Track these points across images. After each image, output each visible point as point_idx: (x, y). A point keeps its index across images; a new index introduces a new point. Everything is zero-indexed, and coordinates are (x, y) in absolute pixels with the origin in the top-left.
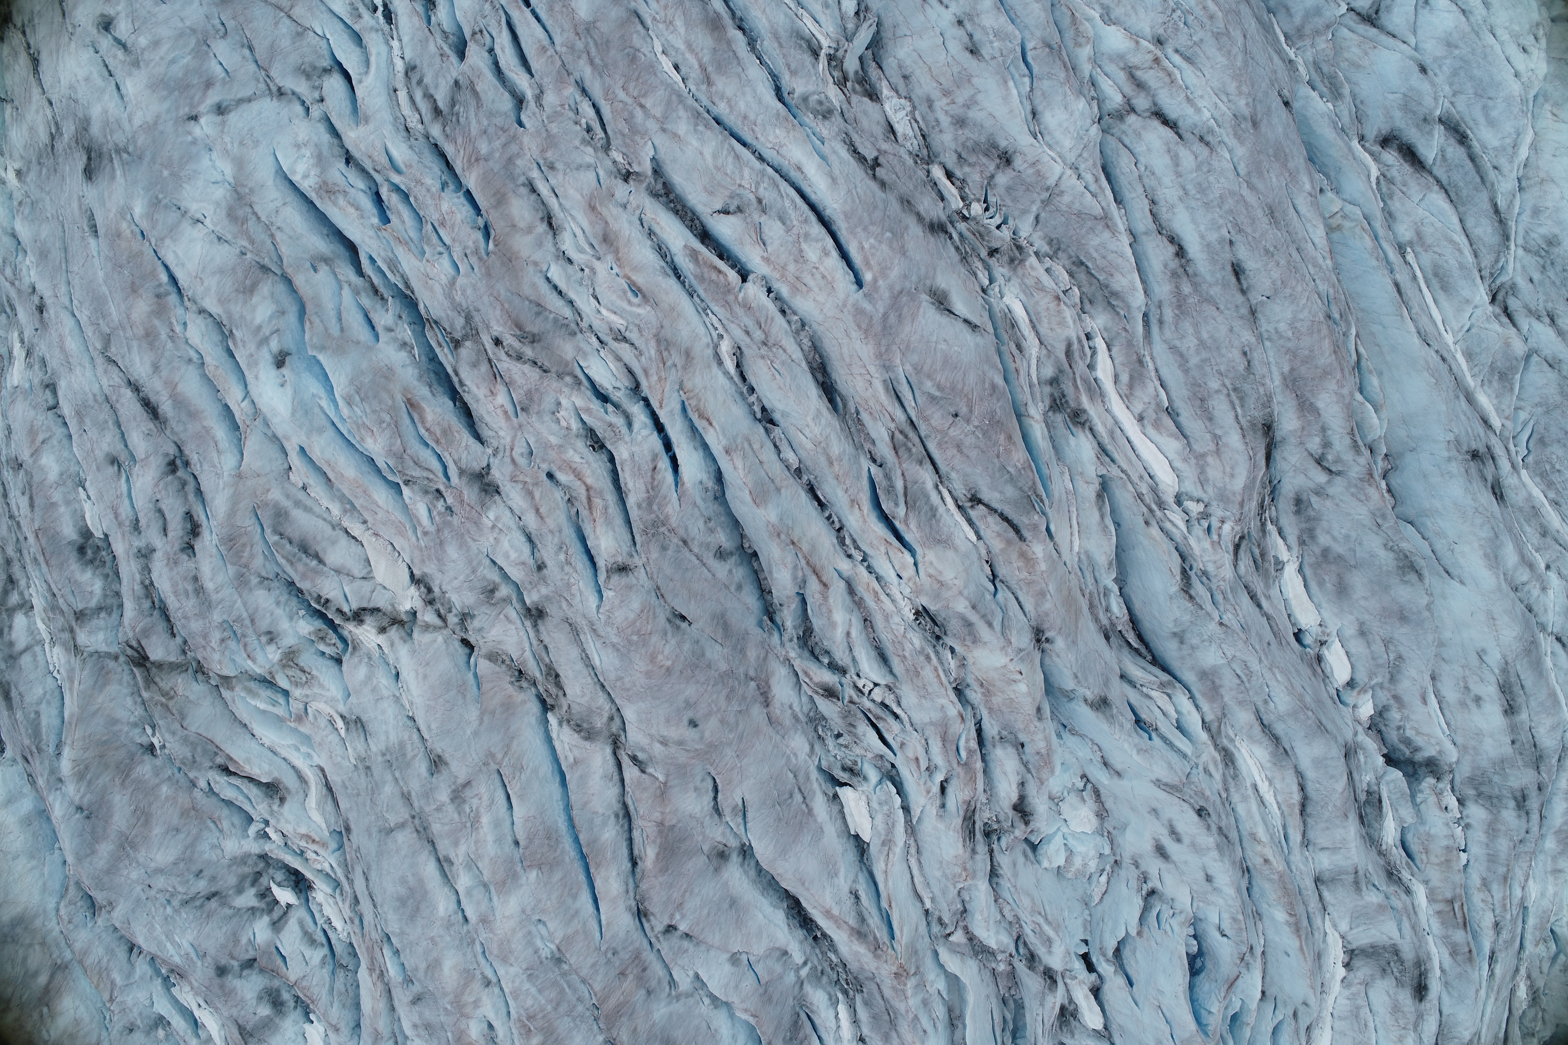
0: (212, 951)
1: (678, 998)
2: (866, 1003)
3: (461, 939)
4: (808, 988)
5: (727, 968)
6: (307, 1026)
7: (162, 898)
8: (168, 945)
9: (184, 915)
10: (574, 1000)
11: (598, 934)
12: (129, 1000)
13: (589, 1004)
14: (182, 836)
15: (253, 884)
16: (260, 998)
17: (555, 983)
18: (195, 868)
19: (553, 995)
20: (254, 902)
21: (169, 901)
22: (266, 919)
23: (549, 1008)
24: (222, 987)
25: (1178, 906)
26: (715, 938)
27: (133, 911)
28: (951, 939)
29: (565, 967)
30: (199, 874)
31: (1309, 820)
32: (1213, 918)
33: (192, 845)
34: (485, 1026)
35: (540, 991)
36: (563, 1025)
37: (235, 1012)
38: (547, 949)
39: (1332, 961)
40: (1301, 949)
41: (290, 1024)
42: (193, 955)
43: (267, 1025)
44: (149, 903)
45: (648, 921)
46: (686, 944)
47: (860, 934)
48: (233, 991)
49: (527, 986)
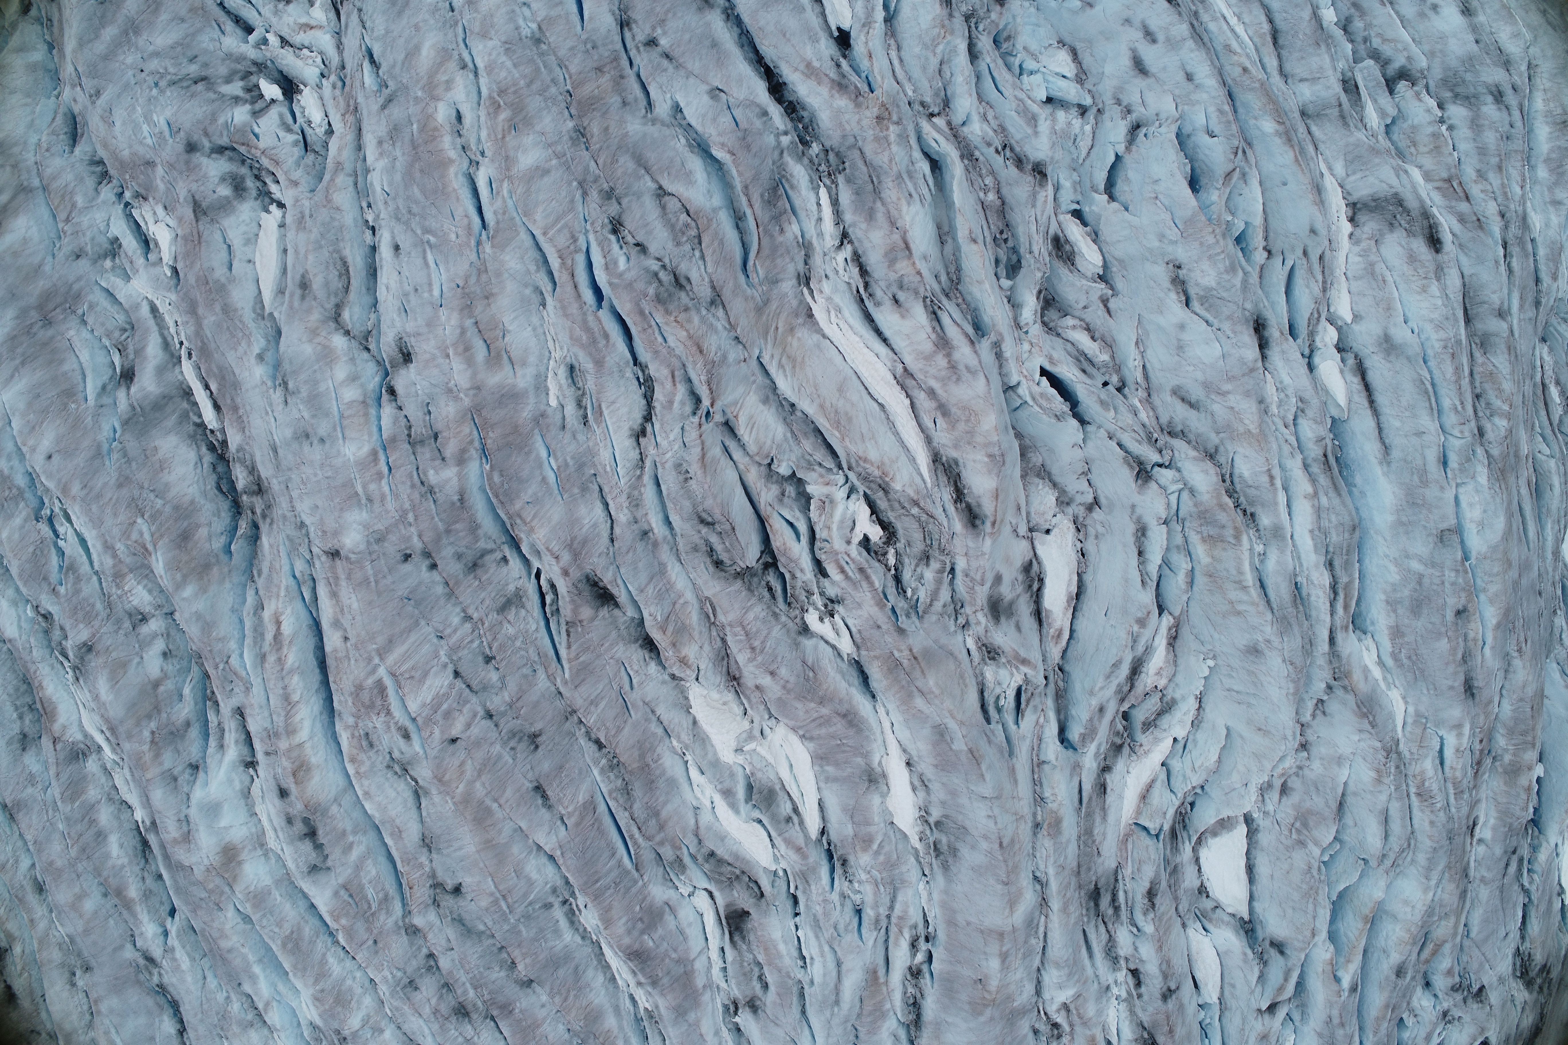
0: (187, 126)
1: (654, 121)
2: (848, 181)
3: (445, 23)
4: (788, 160)
5: (706, 98)
6: (264, 215)
7: (150, 80)
8: (145, 128)
9: (168, 93)
10: (548, 79)
11: (579, 28)
12: (85, 220)
13: (563, 89)
14: (185, 25)
15: (242, 79)
16: (223, 179)
17: (532, 61)
18: (190, 54)
19: (528, 71)
20: (240, 93)
21: (156, 84)
22: (248, 107)
23: (522, 83)
24: (187, 162)
25: (1163, 116)
26: (695, 65)
27: (119, 96)
28: (934, 119)
29: (544, 47)
30: (193, 59)
31: (1283, 52)
32: (1200, 120)
33: (194, 35)
34: (454, 114)
35: (515, 66)
36: (534, 103)
37: (194, 186)
38: (528, 28)
39: (1334, 210)
40: (1297, 160)
41: (247, 209)
42: (167, 133)
43: (224, 207)
44: (137, 87)
45: (630, 29)
46: (665, 62)
47: (841, 85)
48: (198, 166)
49: (503, 58)
